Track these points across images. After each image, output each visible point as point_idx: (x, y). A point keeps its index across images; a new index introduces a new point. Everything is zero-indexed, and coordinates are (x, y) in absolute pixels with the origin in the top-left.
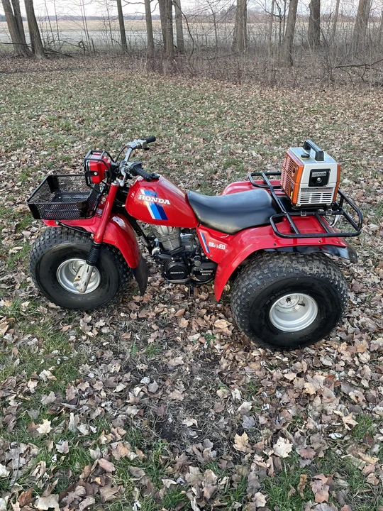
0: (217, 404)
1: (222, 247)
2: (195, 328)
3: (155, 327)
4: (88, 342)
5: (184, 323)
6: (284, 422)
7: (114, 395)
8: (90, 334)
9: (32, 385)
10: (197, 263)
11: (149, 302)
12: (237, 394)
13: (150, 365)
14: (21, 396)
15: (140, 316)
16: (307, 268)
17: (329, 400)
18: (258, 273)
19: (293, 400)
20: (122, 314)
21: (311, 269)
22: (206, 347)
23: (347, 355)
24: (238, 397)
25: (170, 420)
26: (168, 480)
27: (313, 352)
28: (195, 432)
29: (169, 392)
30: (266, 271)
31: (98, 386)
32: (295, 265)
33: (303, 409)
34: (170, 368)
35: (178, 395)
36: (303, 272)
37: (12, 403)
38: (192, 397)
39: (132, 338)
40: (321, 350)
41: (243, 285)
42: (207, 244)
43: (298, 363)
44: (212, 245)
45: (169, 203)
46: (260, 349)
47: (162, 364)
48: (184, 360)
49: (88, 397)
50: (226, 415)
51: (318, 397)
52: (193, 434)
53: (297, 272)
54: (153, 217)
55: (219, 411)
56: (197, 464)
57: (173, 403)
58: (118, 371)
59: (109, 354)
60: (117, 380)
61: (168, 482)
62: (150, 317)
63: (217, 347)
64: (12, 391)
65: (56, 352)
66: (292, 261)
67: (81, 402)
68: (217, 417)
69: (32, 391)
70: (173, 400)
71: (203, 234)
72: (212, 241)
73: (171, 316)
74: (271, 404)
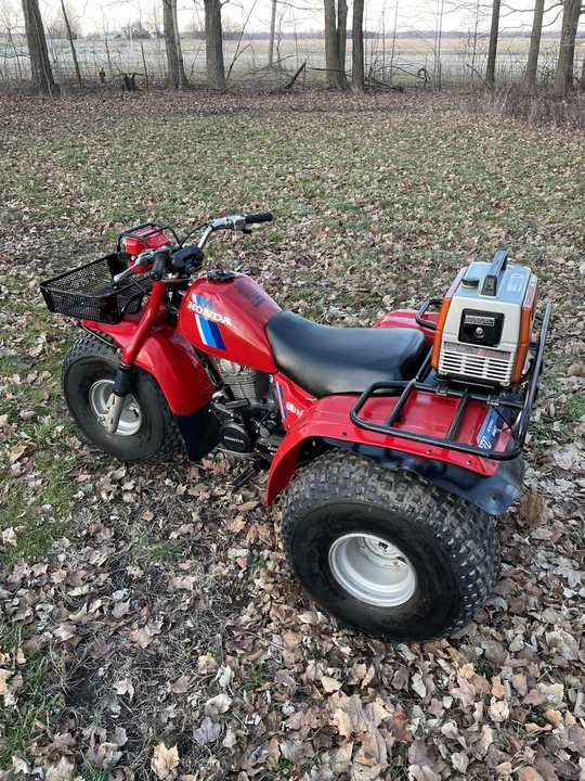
0: (184, 679)
3: (196, 516)
4: (95, 507)
7: (66, 598)
10: (264, 431)
12: (225, 675)
13: (147, 573)
15: (190, 492)
16: (392, 494)
17: (365, 761)
19: (305, 731)
20: (167, 482)
21: (400, 498)
22: (241, 575)
23: (466, 690)
24: (223, 682)
25: (101, 672)
26: (21, 761)
28: (119, 708)
29: (136, 626)
31: (57, 577)
33: (311, 754)
34: (170, 588)
35: (144, 636)
36: (385, 499)
38: (161, 649)
39: (153, 522)
40: (426, 658)
42: (284, 405)
43: (364, 665)
44: (290, 407)
45: (229, 323)
46: (319, 614)
47: (164, 578)
48: (196, 584)
49: (34, 587)
50: (181, 703)
51: (350, 745)
52: (116, 708)
54: (205, 342)
55: (178, 691)
57: (129, 646)
58: (99, 564)
59: (106, 535)
60: (86, 577)
61: (19, 766)
62: (200, 499)
63: (259, 582)
65: (48, 507)
67: (20, 591)
68: (169, 699)
70: (132, 642)
71: (280, 386)
73: (231, 507)
74: (264, 720)
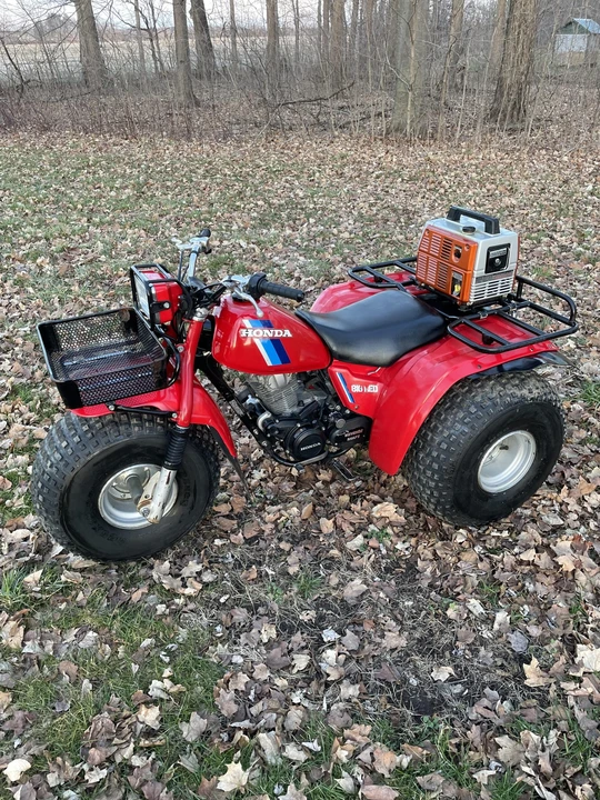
0: (462, 632)
1: (374, 389)
2: (348, 530)
3: (285, 546)
4: (191, 606)
5: (327, 525)
6: (561, 622)
7: (299, 676)
8: (188, 591)
9: (150, 716)
10: (340, 423)
11: (245, 509)
12: (476, 606)
13: (317, 609)
14: (144, 743)
15: (248, 536)
16: (525, 392)
18: (461, 415)
20: (218, 542)
22: (384, 552)
23: (573, 503)
24: (480, 609)
25: (414, 682)
26: (481, 772)
27: (528, 512)
28: (459, 686)
29: (378, 640)
30: (473, 410)
31: (262, 674)
32: (511, 390)
34: (352, 602)
35: (394, 640)
36: (523, 397)
37: (137, 761)
38: (417, 635)
39: (261, 576)
40: (536, 506)
41: (437, 439)
42: (349, 389)
43: (523, 533)
44: (356, 389)
45: (290, 335)
46: (461, 530)
47: (335, 599)
48: (365, 582)
49: (259, 697)
50: (483, 642)
51: (579, 572)
52: (458, 689)
53: (516, 400)
54: (269, 363)
55: (470, 641)
56: (500, 731)
57: (395, 654)
58: (274, 636)
59: (241, 615)
60: (286, 651)
61: (482, 776)
62: (267, 532)
63: (399, 546)
64: (116, 741)
65: (147, 642)
66: (504, 385)
67: (254, 710)
68: (475, 652)
69: (156, 725)
70: (392, 650)
71: (341, 375)
72: (356, 383)
73: (298, 520)
74: (528, 604)
